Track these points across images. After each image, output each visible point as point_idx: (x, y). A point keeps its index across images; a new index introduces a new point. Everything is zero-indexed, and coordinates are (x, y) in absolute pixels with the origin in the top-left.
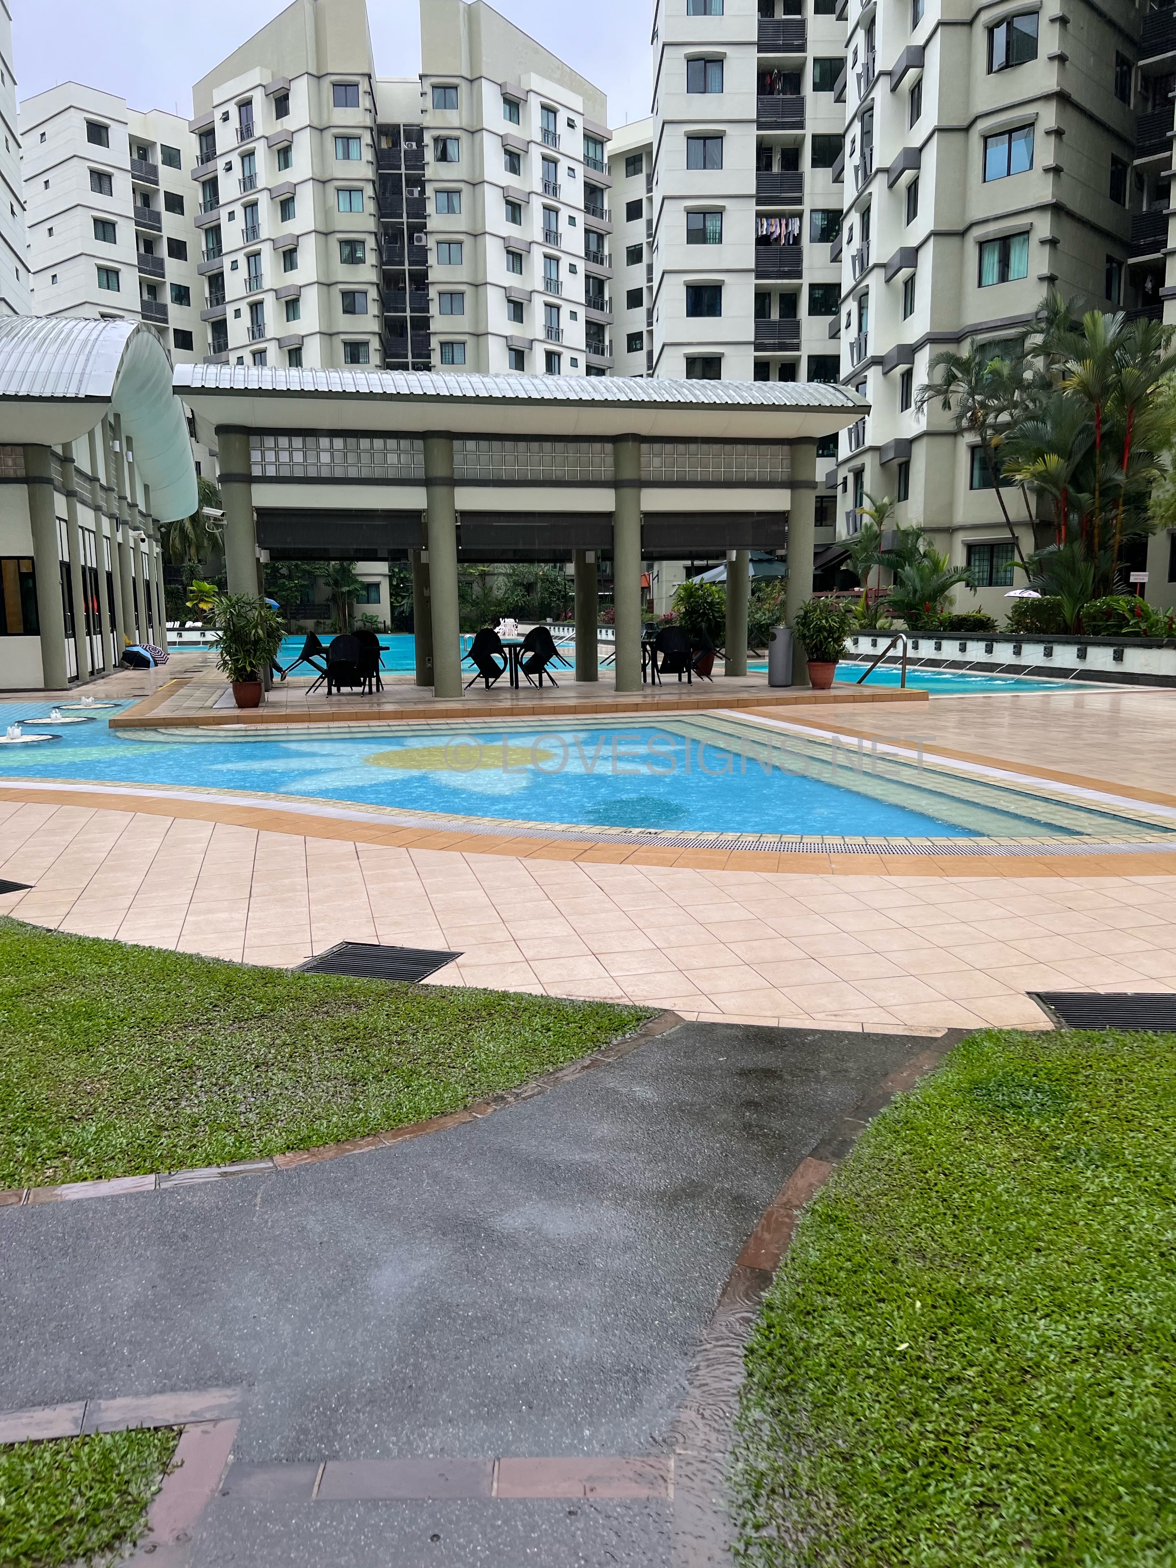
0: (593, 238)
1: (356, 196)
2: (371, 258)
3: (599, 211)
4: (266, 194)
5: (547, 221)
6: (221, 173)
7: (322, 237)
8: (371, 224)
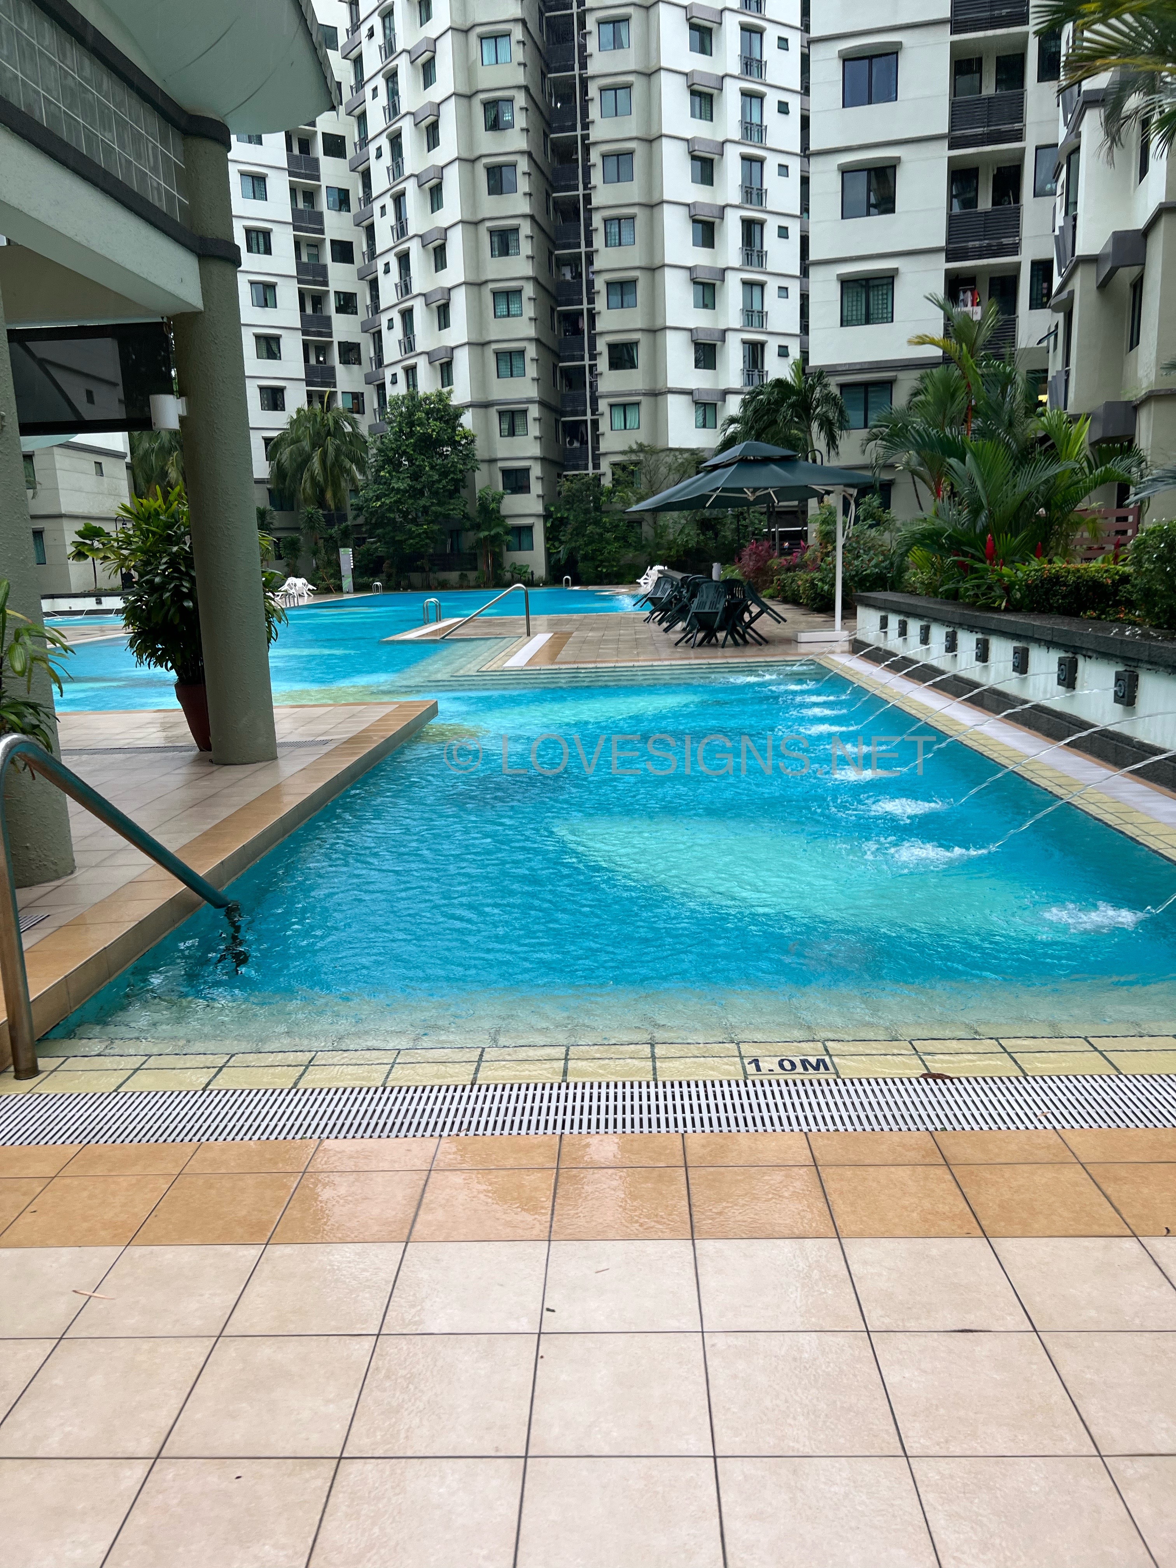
1: (503, 42)
2: (521, 120)
5: (747, 47)
7: (464, 101)
8: (519, 77)
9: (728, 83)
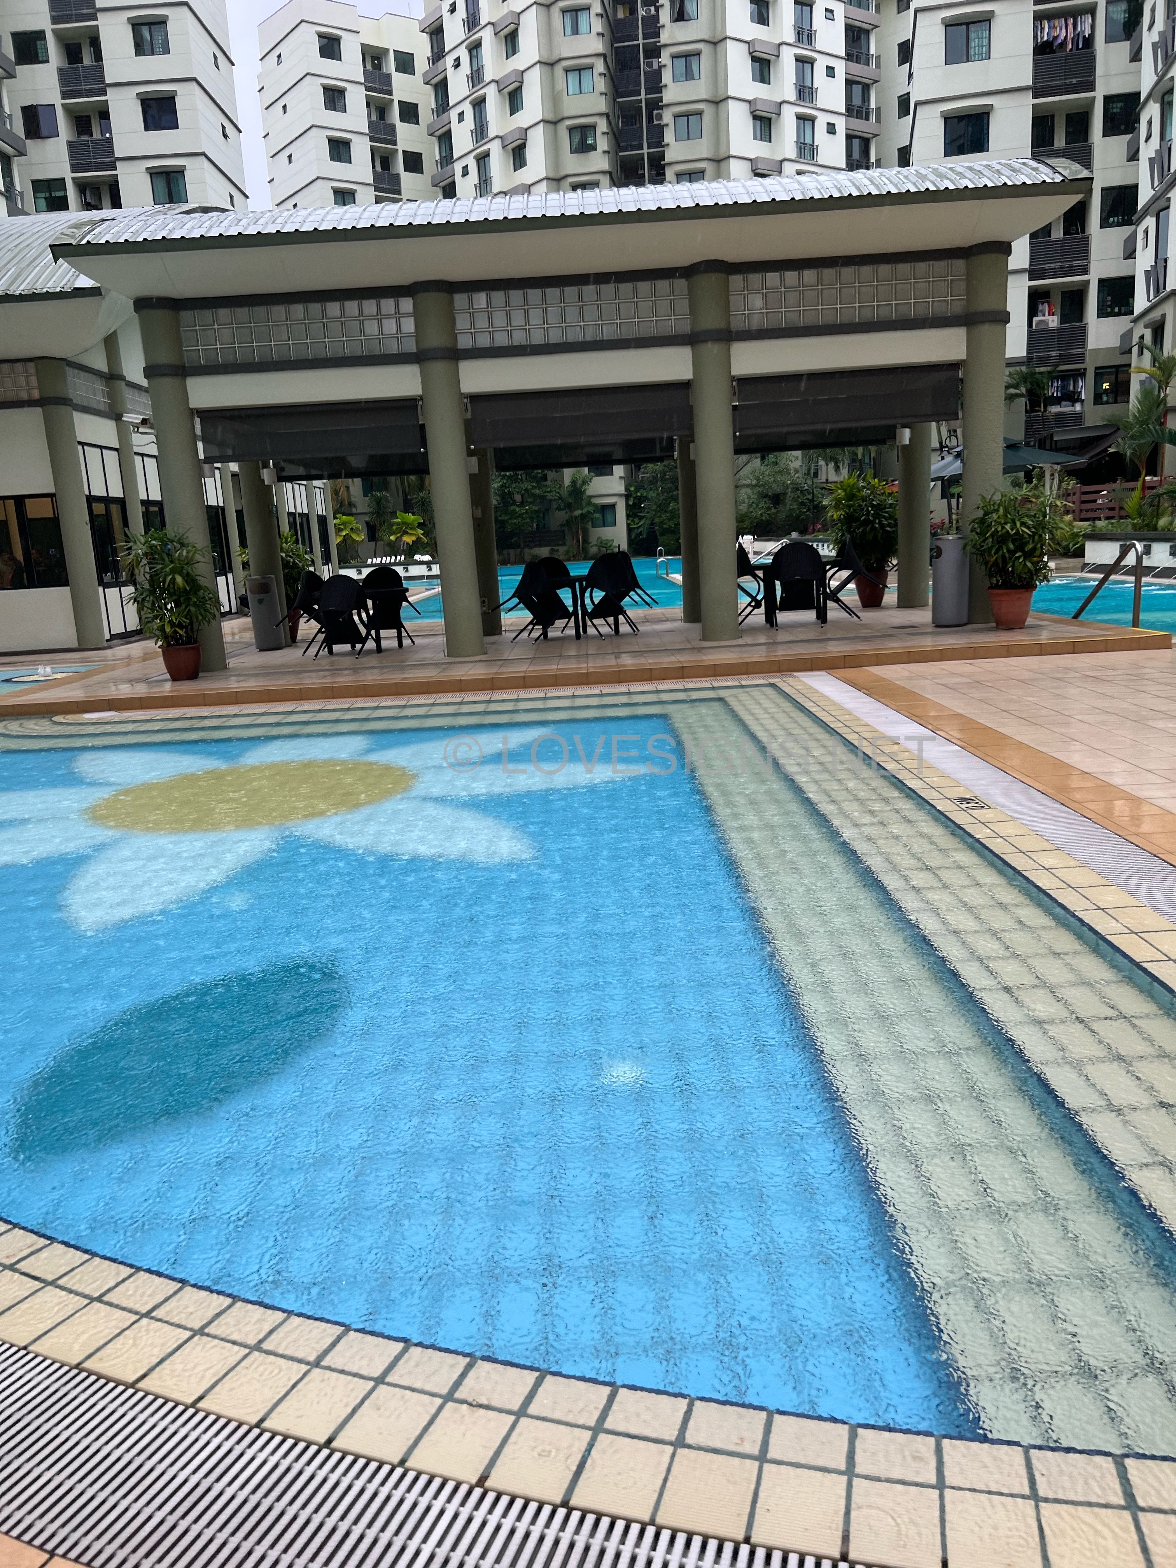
0: (857, 90)
1: (586, 75)
2: (603, 144)
3: (863, 57)
4: (493, 86)
5: (800, 76)
6: (450, 71)
7: (551, 126)
8: (602, 105)
9: (785, 108)
